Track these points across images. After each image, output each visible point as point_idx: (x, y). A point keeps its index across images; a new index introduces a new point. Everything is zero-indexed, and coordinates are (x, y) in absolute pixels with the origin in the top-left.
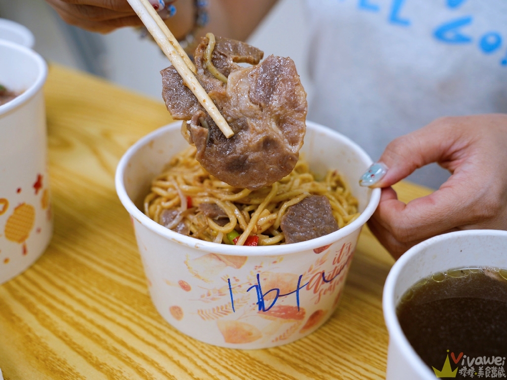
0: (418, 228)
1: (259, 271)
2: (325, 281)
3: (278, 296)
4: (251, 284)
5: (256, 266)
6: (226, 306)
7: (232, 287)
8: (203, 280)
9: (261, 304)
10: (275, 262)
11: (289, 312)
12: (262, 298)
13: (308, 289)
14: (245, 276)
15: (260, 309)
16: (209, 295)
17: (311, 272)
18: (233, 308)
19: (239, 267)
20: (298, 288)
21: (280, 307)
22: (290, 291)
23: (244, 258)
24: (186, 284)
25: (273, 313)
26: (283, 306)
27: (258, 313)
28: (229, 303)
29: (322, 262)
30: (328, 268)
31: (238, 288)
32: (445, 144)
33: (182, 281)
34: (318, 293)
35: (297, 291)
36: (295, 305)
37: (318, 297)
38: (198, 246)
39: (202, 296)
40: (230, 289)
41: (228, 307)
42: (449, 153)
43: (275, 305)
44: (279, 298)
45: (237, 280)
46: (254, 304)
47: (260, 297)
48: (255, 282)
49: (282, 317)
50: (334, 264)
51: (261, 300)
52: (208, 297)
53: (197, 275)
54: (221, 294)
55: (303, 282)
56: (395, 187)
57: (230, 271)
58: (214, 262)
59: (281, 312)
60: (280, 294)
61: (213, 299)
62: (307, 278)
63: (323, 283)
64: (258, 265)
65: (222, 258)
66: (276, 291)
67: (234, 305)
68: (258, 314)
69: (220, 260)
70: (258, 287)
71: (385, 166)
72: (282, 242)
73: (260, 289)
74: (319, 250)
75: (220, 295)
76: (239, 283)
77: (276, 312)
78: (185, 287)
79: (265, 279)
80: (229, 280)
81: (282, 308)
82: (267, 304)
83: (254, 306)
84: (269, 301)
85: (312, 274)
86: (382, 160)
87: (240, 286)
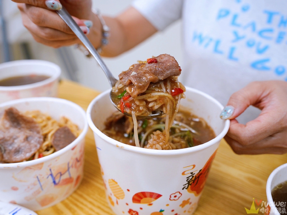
0: (254, 136)
1: (50, 167)
4: (48, 175)
9: (54, 182)
10: (56, 161)
13: (73, 168)
14: (44, 172)
15: (54, 185)
16: (28, 188)
18: (42, 189)
19: (40, 169)
20: (69, 168)
23: (42, 164)
24: (15, 187)
25: (60, 184)
26: (64, 179)
28: (39, 187)
29: (75, 154)
30: (78, 155)
32: (259, 94)
34: (77, 168)
36: (69, 176)
38: (19, 166)
40: (39, 181)
42: (260, 98)
45: (41, 175)
46: (51, 183)
48: (49, 173)
51: (54, 180)
53: (20, 181)
54: (34, 185)
56: (237, 119)
57: (37, 173)
58: (28, 171)
59: (64, 182)
60: (62, 174)
61: (31, 189)
63: (77, 163)
64: (49, 164)
65: (31, 167)
66: (59, 173)
70: (51, 175)
71: (233, 108)
72: (55, 151)
73: (53, 175)
74: (73, 149)
79: (54, 170)
80: (37, 177)
82: (57, 181)
84: (58, 179)
86: (229, 104)
87: (43, 178)
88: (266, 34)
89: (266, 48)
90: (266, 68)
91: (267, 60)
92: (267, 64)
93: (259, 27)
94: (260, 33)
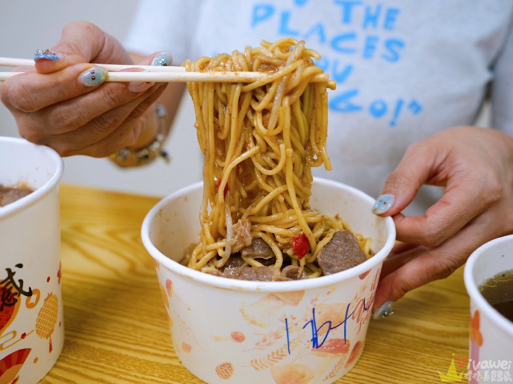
1: (315, 305)
2: (365, 309)
3: (330, 328)
4: (306, 320)
5: (312, 300)
6: (282, 349)
7: (289, 327)
8: (259, 325)
9: (315, 340)
10: (329, 293)
11: (338, 345)
12: (316, 334)
13: (353, 318)
14: (301, 313)
15: (314, 346)
16: (264, 340)
17: (356, 299)
18: (289, 350)
19: (296, 304)
20: (346, 319)
21: (331, 341)
22: (340, 322)
23: (301, 293)
24: (240, 334)
25: (324, 348)
26: (333, 340)
27: (312, 350)
28: (285, 345)
29: (364, 289)
30: (367, 295)
31: (294, 327)
33: (236, 332)
34: (359, 322)
35: (345, 321)
36: (343, 337)
37: (359, 326)
38: (259, 287)
39: (257, 344)
40: (287, 329)
41: (284, 350)
43: (327, 339)
44: (331, 331)
45: (294, 318)
46: (308, 341)
47: (315, 333)
48: (310, 317)
49: (332, 352)
50: (371, 290)
51: (315, 336)
52: (264, 343)
53: (253, 322)
54: (277, 336)
55: (350, 312)
57: (288, 310)
58: (273, 303)
59: (331, 347)
60: (332, 327)
61: (269, 344)
62: (353, 307)
63: (363, 312)
64: (314, 298)
65: (280, 296)
66: (328, 324)
67: (290, 346)
68: (312, 352)
69: (279, 299)
70: (313, 322)
73: (315, 324)
74: (363, 276)
75: (277, 338)
76: (295, 322)
77: (327, 346)
78: (238, 338)
79: (320, 313)
80: (286, 319)
81: (333, 342)
82: (320, 340)
83: (309, 343)
84: (322, 335)
85: (357, 301)
87: (296, 324)
88: (343, 44)
89: (348, 70)
90: (354, 108)
91: (353, 93)
92: (355, 101)
93: (331, 33)
94: (335, 44)
